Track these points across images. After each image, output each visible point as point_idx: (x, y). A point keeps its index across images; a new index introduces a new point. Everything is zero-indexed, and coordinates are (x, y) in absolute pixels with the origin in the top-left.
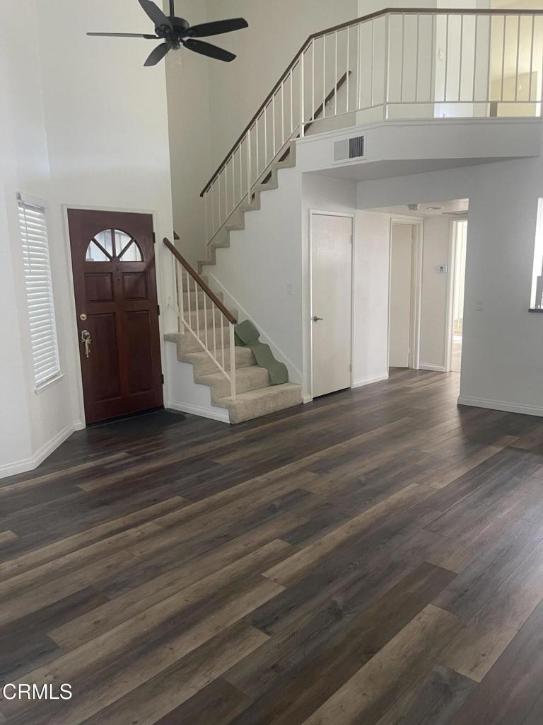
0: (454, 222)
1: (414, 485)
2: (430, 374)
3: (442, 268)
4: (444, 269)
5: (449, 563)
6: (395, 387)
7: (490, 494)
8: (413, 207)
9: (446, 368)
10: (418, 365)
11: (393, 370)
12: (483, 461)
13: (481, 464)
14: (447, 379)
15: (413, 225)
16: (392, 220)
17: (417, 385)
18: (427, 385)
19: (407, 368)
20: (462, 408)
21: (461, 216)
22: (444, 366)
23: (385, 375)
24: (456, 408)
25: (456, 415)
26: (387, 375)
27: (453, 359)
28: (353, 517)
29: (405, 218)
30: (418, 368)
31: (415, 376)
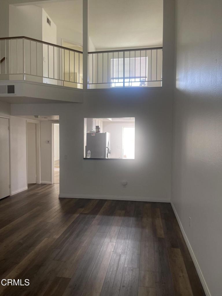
0: (53, 124)
1: (46, 239)
2: (45, 185)
3: (48, 141)
4: (49, 142)
5: (67, 274)
6: (31, 193)
7: (78, 236)
8: (36, 117)
9: (52, 182)
10: (40, 182)
11: (29, 185)
12: (72, 221)
13: (72, 223)
14: (53, 187)
15: (36, 124)
16: (27, 121)
17: (40, 191)
18: (45, 190)
19: (36, 184)
20: (61, 199)
21: (56, 122)
22: (51, 181)
23: (26, 188)
24: (58, 199)
25: (59, 203)
26: (27, 188)
27: (55, 178)
28: (19, 263)
29: (33, 121)
30: (40, 183)
31: (39, 187)
